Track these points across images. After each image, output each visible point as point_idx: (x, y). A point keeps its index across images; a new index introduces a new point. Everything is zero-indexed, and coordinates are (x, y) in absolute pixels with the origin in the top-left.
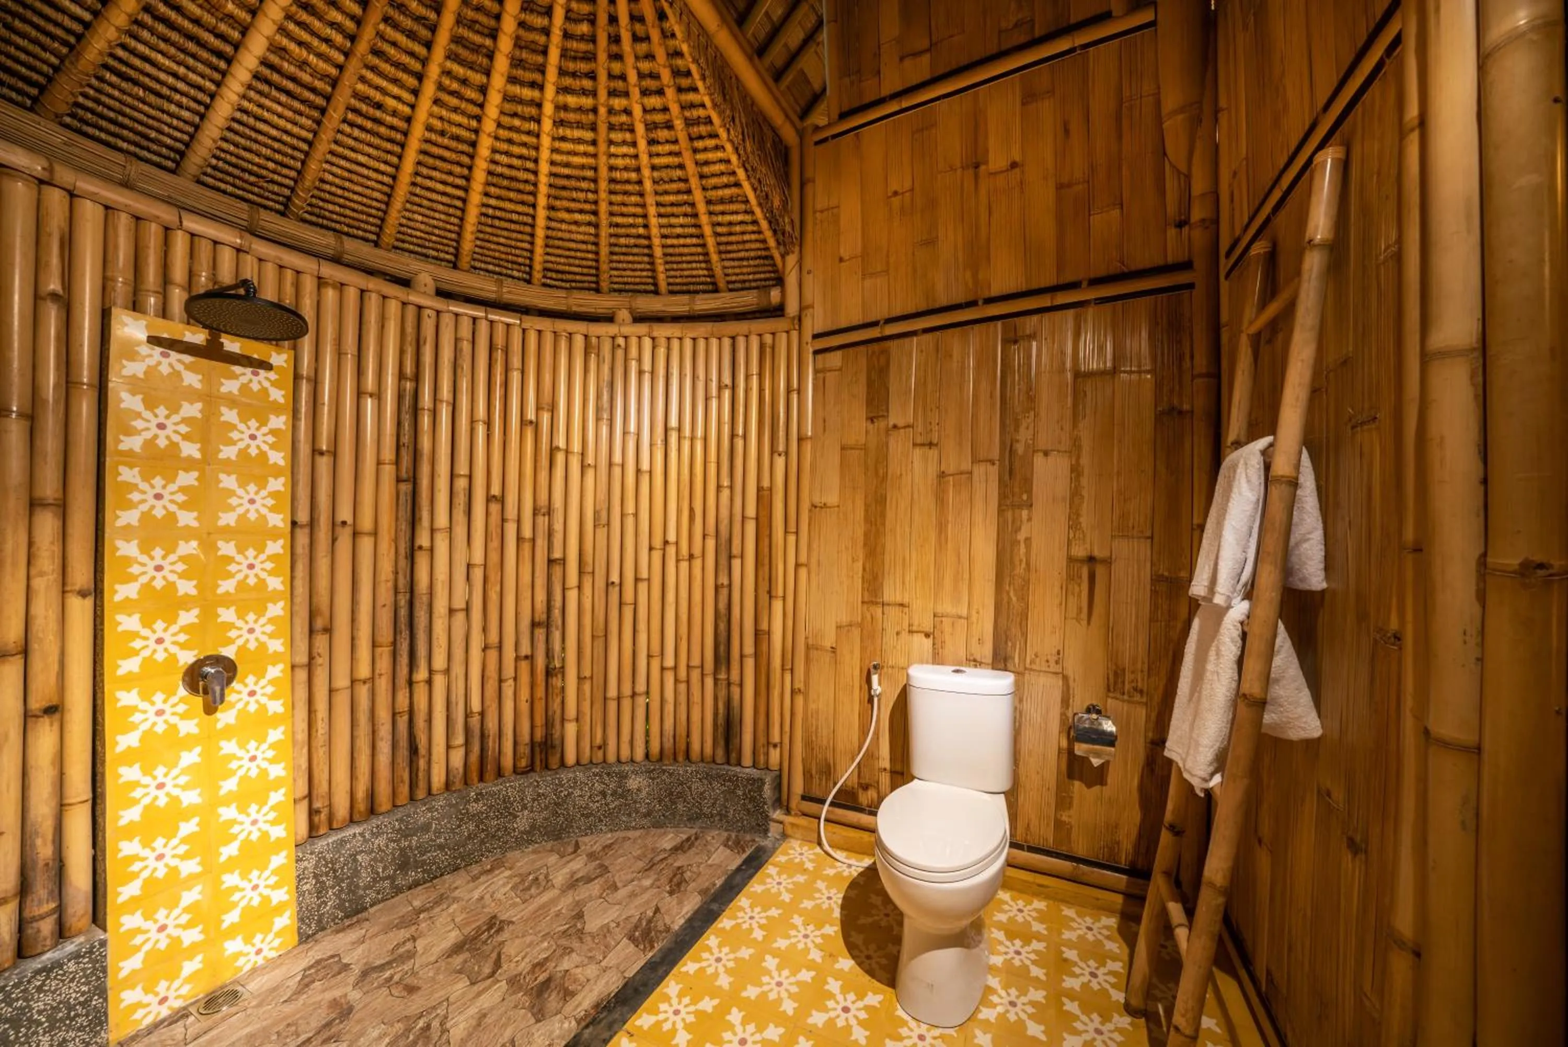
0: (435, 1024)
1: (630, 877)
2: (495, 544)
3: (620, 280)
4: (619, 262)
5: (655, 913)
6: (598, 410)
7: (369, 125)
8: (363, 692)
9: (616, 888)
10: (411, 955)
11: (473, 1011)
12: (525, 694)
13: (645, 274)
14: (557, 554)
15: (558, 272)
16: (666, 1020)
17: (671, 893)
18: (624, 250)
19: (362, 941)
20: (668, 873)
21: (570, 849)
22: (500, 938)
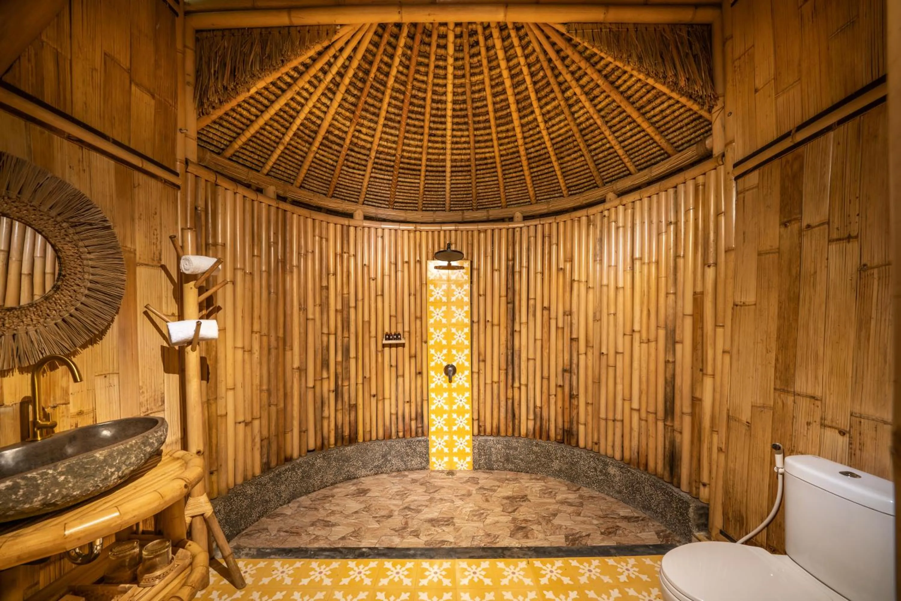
0: (485, 514)
1: (590, 515)
2: (546, 330)
3: (609, 175)
4: (604, 167)
5: (587, 535)
6: (595, 255)
7: (484, 167)
8: (495, 386)
9: (579, 515)
10: (495, 491)
11: (496, 519)
12: (560, 404)
13: (620, 166)
14: (574, 336)
15: (574, 186)
16: (545, 570)
17: (602, 533)
18: (603, 160)
19: (487, 478)
20: (610, 525)
21: (574, 489)
22: (521, 503)
